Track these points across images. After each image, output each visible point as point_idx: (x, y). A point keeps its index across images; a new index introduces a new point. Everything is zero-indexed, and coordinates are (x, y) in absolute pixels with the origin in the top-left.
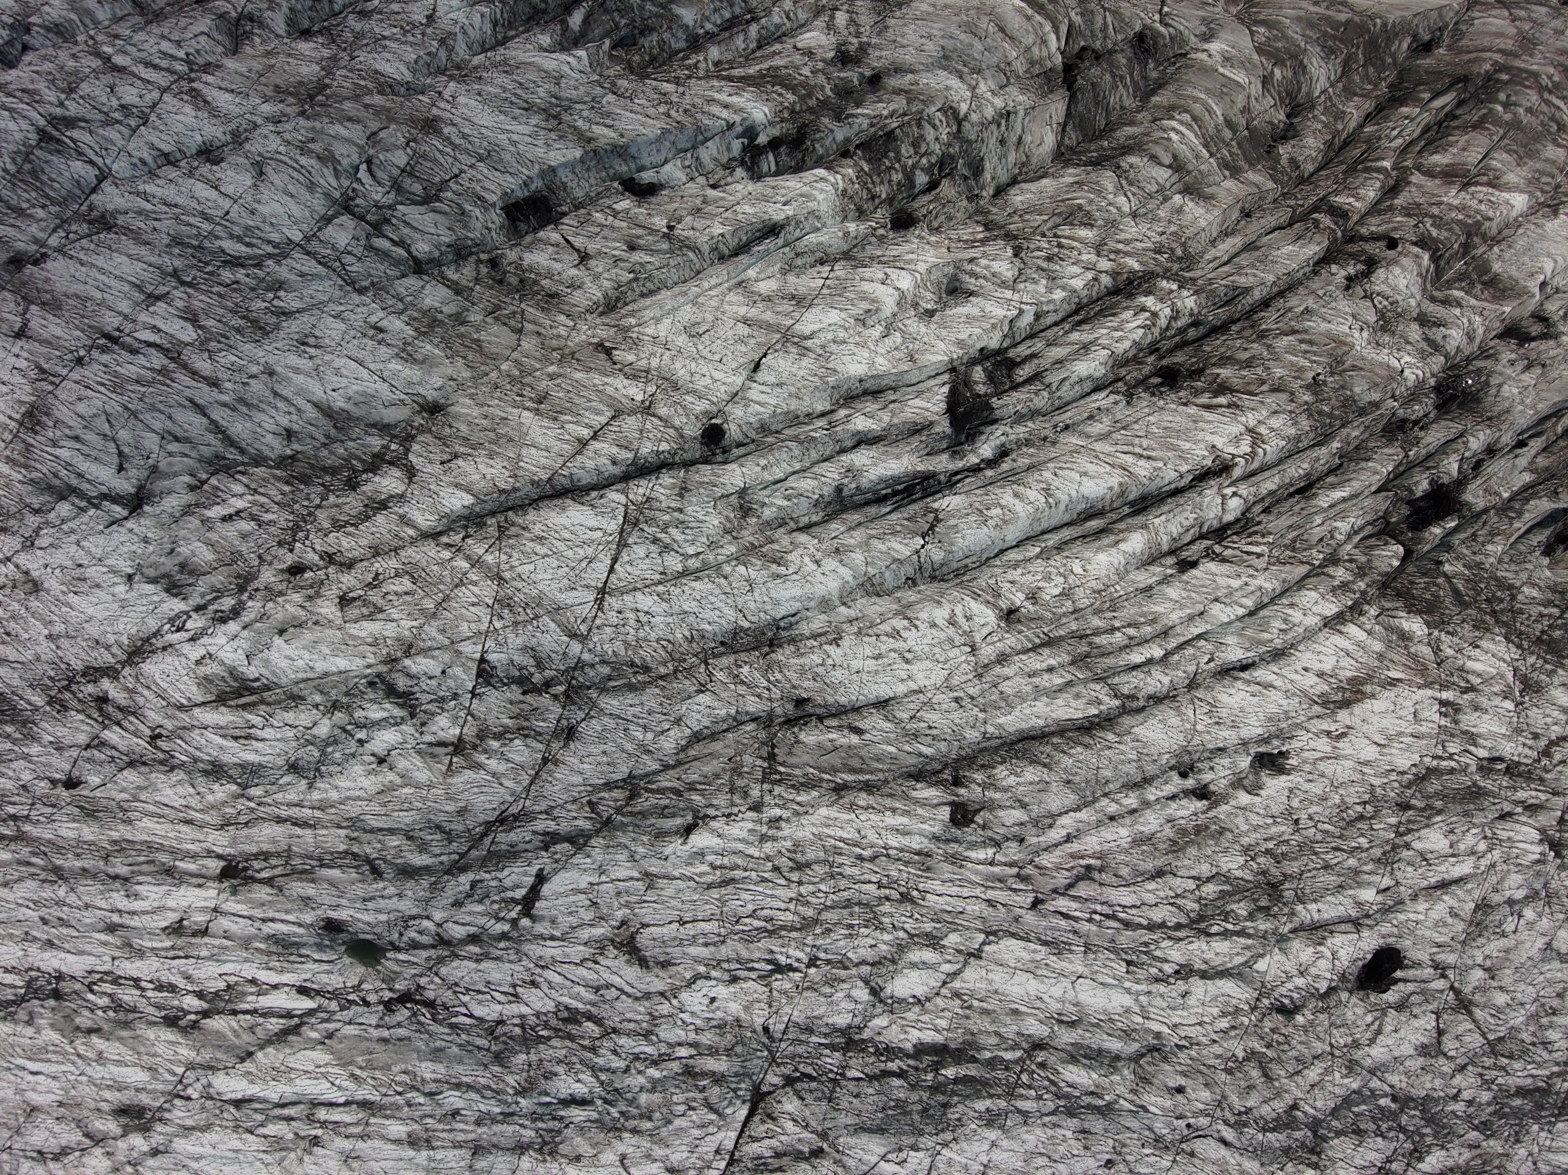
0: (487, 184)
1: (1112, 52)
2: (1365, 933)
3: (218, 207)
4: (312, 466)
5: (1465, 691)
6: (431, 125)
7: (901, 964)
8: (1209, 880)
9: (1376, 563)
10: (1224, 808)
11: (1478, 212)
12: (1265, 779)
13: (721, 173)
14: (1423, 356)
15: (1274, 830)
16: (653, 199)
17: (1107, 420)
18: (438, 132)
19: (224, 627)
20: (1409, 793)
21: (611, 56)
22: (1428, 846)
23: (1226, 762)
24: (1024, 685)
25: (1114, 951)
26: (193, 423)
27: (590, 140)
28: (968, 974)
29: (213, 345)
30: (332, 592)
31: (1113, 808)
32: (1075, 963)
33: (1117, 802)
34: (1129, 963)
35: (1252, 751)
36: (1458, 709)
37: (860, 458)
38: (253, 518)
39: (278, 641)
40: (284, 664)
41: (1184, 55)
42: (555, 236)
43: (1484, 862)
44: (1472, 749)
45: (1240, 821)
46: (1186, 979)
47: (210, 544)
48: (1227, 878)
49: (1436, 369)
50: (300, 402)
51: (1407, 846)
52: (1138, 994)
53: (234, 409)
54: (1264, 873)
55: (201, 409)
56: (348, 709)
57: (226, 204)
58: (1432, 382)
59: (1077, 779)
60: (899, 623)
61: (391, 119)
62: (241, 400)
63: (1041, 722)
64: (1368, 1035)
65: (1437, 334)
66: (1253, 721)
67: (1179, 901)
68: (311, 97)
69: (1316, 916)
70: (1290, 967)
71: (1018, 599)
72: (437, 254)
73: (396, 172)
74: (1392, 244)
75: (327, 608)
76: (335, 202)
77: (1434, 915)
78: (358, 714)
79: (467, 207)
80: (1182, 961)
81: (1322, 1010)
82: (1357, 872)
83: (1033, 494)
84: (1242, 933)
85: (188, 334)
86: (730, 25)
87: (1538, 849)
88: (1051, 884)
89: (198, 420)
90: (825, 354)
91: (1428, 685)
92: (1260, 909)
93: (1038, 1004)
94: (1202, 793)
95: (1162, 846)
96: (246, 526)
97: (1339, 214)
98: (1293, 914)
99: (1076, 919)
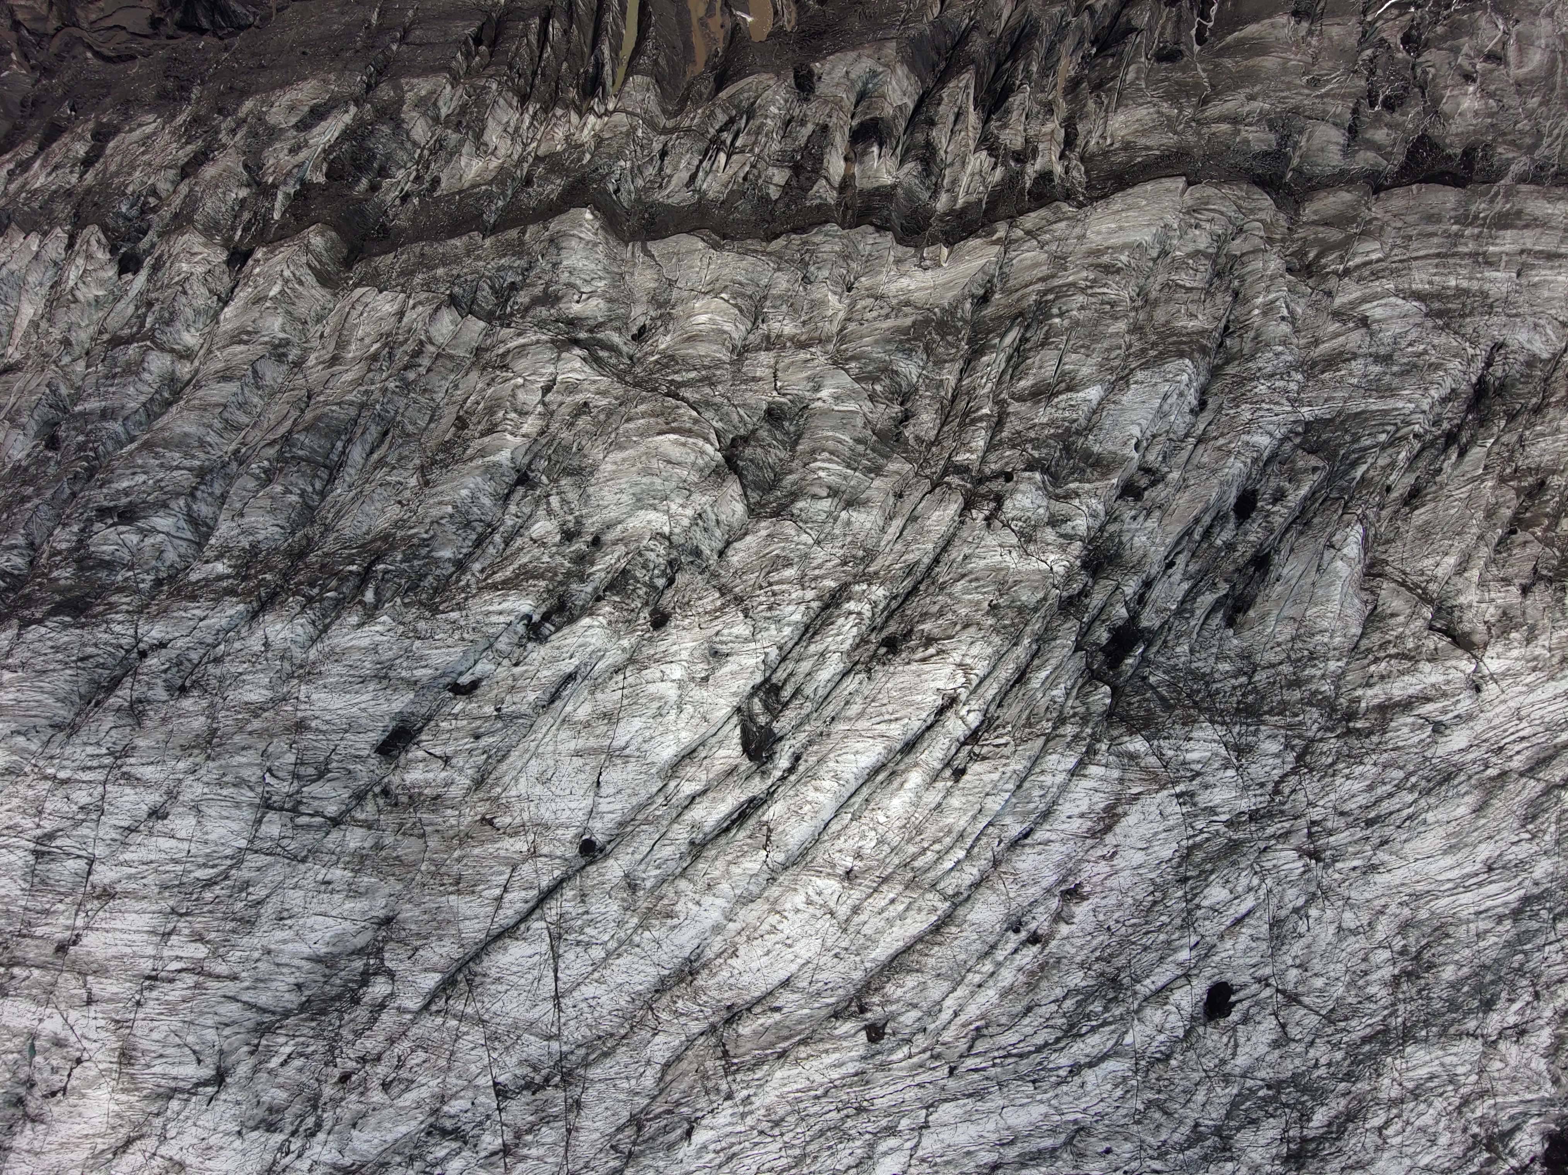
0: (358, 746)
1: (754, 431)
2: (1195, 982)
3: (180, 851)
4: (324, 1001)
5: (1192, 778)
6: (301, 726)
7: (876, 1156)
8: (1065, 998)
9: (1093, 709)
10: (1053, 943)
11: (1064, 420)
12: (1074, 909)
13: (518, 651)
14: (1063, 549)
15: (1095, 943)
16: (478, 692)
17: (859, 700)
18: (308, 728)
19: (315, 1140)
20: (1182, 870)
21: (405, 605)
22: (1214, 900)
23: (1041, 909)
24: (877, 922)
25: (1021, 1078)
26: (232, 1010)
27: (415, 683)
28: (925, 1142)
29: (222, 950)
30: (375, 1083)
31: (977, 978)
32: (996, 1100)
33: (979, 972)
34: (1034, 1082)
35: (1057, 892)
36: (1191, 795)
37: (697, 813)
38: (301, 1055)
39: (355, 1133)
40: (365, 1147)
41: (806, 407)
42: (420, 754)
43: (1262, 892)
44: (1215, 818)
45: (1068, 948)
46: (1078, 1073)
47: (281, 1086)
48: (1077, 991)
49: (1076, 553)
50: (296, 962)
51: (1198, 907)
52: (1049, 1100)
53: (255, 988)
54: (1102, 974)
55: (234, 999)
56: (421, 1157)
57: (185, 846)
58: (1078, 563)
59: (943, 970)
60: (774, 919)
61: (272, 736)
62: (257, 980)
63: (901, 943)
64: (1229, 1051)
65: (1067, 528)
66: (1047, 872)
67: (1050, 1023)
68: (209, 742)
69: (1153, 987)
70: (1150, 1031)
71: (849, 862)
72: (344, 807)
73: (291, 768)
74: (1009, 477)
75: (377, 1096)
76: (258, 806)
77: (1240, 947)
78: (429, 1158)
79: (351, 767)
80: (1071, 1063)
81: (1188, 1049)
82: (1169, 943)
83: (828, 784)
84: (1105, 1024)
85: (200, 951)
86: (479, 543)
87: (1300, 864)
88: (957, 1052)
89: (235, 1006)
90: (642, 755)
91: (1162, 787)
92: (1110, 1001)
93: (982, 1140)
94: (1034, 939)
95: (1021, 991)
96: (298, 1063)
97: (962, 470)
98: (1135, 993)
99: (984, 1069)
